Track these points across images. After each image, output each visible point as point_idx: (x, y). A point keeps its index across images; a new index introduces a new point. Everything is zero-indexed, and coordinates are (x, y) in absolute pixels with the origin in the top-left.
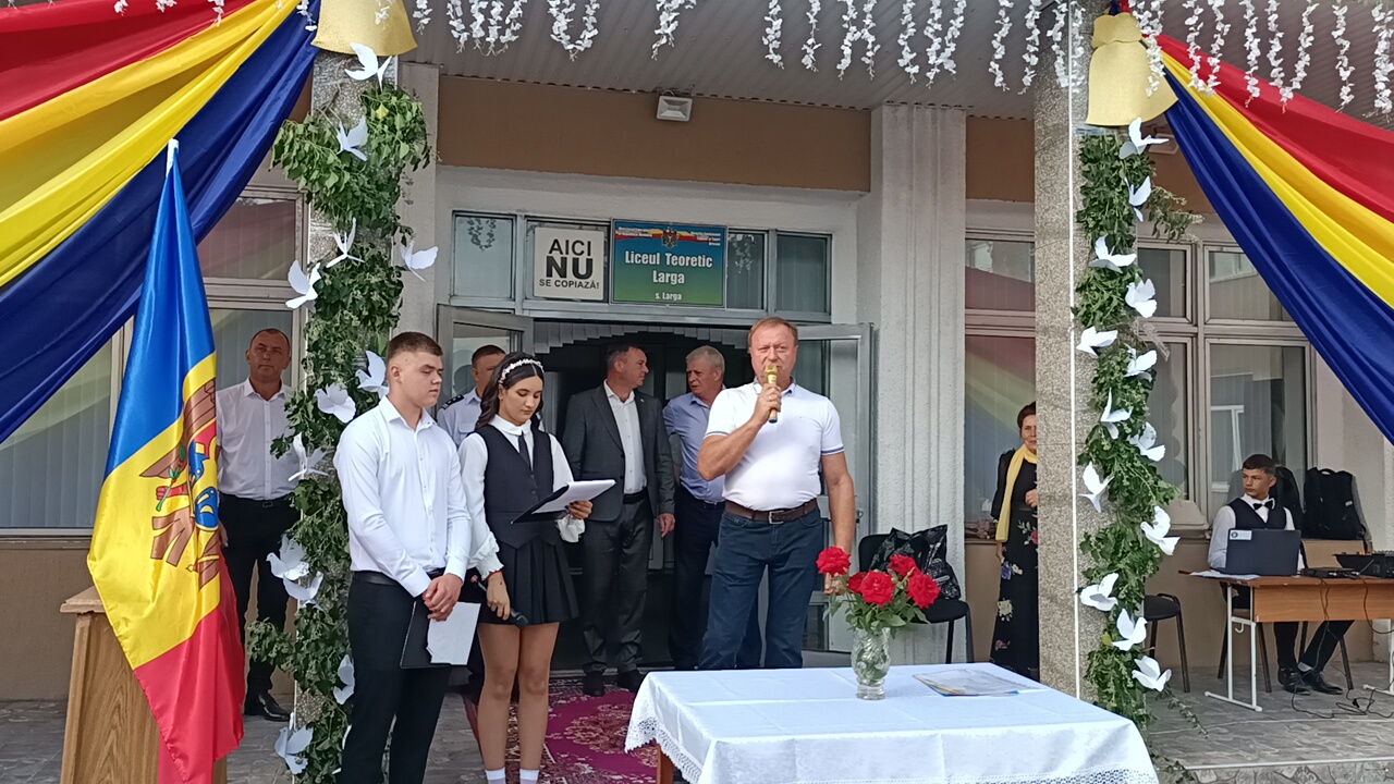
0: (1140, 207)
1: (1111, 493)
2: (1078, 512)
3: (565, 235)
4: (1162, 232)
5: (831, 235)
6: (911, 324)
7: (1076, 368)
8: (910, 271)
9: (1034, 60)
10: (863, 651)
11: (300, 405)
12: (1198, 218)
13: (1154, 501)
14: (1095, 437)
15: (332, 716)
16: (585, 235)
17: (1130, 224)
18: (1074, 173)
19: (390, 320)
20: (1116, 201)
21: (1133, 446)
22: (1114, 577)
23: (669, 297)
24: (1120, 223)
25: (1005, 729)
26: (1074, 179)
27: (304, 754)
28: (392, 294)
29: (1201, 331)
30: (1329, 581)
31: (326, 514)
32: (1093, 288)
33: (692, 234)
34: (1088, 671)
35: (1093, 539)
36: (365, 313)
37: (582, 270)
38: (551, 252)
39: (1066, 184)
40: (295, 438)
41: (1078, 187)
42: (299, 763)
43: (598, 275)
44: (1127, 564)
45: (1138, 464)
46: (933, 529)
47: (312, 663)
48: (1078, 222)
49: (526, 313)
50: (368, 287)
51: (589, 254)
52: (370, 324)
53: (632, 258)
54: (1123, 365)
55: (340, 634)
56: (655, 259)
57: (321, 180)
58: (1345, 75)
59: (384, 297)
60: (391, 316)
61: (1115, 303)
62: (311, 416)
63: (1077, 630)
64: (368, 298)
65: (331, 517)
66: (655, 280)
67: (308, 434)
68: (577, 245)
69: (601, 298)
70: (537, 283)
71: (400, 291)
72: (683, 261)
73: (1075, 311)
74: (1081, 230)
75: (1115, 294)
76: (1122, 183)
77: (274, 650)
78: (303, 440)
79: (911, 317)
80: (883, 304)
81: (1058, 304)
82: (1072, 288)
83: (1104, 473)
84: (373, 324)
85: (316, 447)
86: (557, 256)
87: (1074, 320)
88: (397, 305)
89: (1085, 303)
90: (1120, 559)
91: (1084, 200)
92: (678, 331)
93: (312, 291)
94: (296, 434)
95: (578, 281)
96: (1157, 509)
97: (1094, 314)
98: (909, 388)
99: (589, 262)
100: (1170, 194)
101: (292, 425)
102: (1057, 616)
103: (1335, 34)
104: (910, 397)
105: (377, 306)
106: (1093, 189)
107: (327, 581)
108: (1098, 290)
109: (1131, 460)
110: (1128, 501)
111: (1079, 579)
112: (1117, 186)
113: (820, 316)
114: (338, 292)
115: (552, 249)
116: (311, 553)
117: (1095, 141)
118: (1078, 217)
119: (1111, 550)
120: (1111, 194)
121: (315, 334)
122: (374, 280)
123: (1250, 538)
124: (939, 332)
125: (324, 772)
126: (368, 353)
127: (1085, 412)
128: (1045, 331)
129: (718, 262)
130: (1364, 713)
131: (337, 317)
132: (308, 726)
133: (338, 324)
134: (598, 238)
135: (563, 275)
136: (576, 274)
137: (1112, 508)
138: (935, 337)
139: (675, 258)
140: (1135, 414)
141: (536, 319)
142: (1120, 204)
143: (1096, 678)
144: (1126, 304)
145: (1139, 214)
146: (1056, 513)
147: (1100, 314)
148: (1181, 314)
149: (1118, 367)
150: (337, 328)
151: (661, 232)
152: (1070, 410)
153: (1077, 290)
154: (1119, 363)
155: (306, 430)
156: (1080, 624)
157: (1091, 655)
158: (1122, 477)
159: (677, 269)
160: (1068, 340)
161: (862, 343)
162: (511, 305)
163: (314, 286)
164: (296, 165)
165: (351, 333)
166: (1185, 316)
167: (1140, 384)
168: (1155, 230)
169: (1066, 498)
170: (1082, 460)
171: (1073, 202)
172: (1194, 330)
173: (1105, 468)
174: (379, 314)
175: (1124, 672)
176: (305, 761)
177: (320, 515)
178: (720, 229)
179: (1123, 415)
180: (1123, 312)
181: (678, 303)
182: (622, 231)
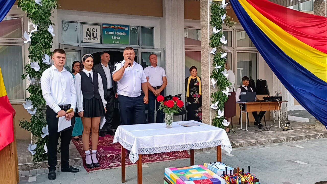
0: (223, 20)
1: (217, 84)
2: (210, 88)
3: (90, 27)
4: (228, 26)
5: (154, 28)
6: (173, 48)
7: (210, 57)
8: (172, 36)
10: (167, 118)
11: (28, 67)
12: (236, 23)
13: (226, 86)
14: (214, 72)
15: (41, 141)
16: (95, 27)
17: (221, 24)
18: (209, 12)
19: (50, 46)
20: (218, 19)
21: (222, 74)
22: (218, 102)
23: (116, 42)
24: (219, 23)
25: (198, 132)
26: (209, 14)
27: (35, 150)
28: (50, 40)
29: (235, 49)
30: (262, 103)
31: (37, 93)
32: (213, 39)
33: (121, 27)
34: (213, 123)
35: (213, 94)
36: (44, 44)
37: (95, 36)
38: (87, 31)
39: (207, 15)
40: (27, 75)
41: (210, 15)
42: (34, 152)
43: (99, 37)
44: (221, 99)
45: (223, 78)
46: (178, 95)
47: (36, 129)
48: (210, 23)
49: (81, 46)
50: (44, 38)
51: (96, 32)
52: (45, 47)
53: (107, 33)
54: (220, 55)
55: (42, 122)
56: (112, 33)
57: (30, 11)
59: (48, 40)
60: (50, 45)
61: (218, 42)
62: (31, 70)
63: (210, 114)
64: (44, 40)
65: (38, 94)
66: (113, 38)
67: (31, 74)
68: (93, 29)
69: (100, 43)
70: (84, 39)
71: (52, 39)
72: (119, 33)
73: (210, 44)
74: (211, 25)
75: (218, 40)
76: (220, 15)
77: (26, 126)
78: (29, 75)
79: (173, 47)
80: (166, 44)
81: (206, 42)
82: (209, 39)
83: (216, 80)
84: (46, 47)
85: (33, 77)
87: (209, 46)
88: (52, 42)
89: (212, 42)
90: (219, 98)
91: (211, 19)
92: (118, 51)
93: (30, 39)
94: (28, 74)
95: (94, 38)
96: (227, 87)
97: (214, 44)
98: (173, 63)
99: (97, 34)
100: (230, 17)
101: (27, 72)
102: (206, 112)
104: (173, 65)
105: (47, 43)
106: (213, 16)
107: (37, 110)
108: (214, 39)
109: (222, 77)
110: (221, 86)
111: (211, 103)
112: (218, 15)
113: (152, 47)
114: (37, 39)
115: (87, 30)
116: (34, 103)
117: (214, 5)
118: (210, 22)
119: (217, 96)
120: (217, 17)
121: (31, 49)
122: (46, 36)
123: (245, 94)
124: (179, 50)
125: (40, 154)
126: (45, 54)
127: (212, 66)
128: (203, 48)
129: (128, 34)
130: (268, 130)
131: (37, 45)
132: (35, 144)
133: (37, 47)
134: (98, 28)
135: (90, 37)
137: (217, 88)
138: (178, 51)
139: (117, 33)
140: (222, 66)
141: (84, 48)
142: (219, 19)
143: (214, 124)
144: (220, 42)
145: (223, 22)
146: (206, 89)
147: (215, 44)
148: (231, 46)
149: (219, 56)
150: (37, 48)
151: (114, 26)
152: (209, 66)
153: (210, 39)
154: (219, 55)
155: (30, 73)
156: (211, 113)
157: (213, 119)
158: (220, 81)
159: (118, 36)
160: (208, 50)
161: (162, 53)
162: (77, 44)
163: (30, 38)
164: (24, 7)
165: (41, 49)
166: (232, 46)
167: (223, 60)
168: (226, 25)
169: (208, 85)
170: (211, 77)
171: (209, 19)
172: (234, 49)
173: (216, 79)
174: (47, 45)
175: (220, 123)
176: (35, 152)
177: (35, 94)
178: (128, 26)
179: (220, 67)
180: (220, 44)
181: (118, 44)
182: (104, 26)
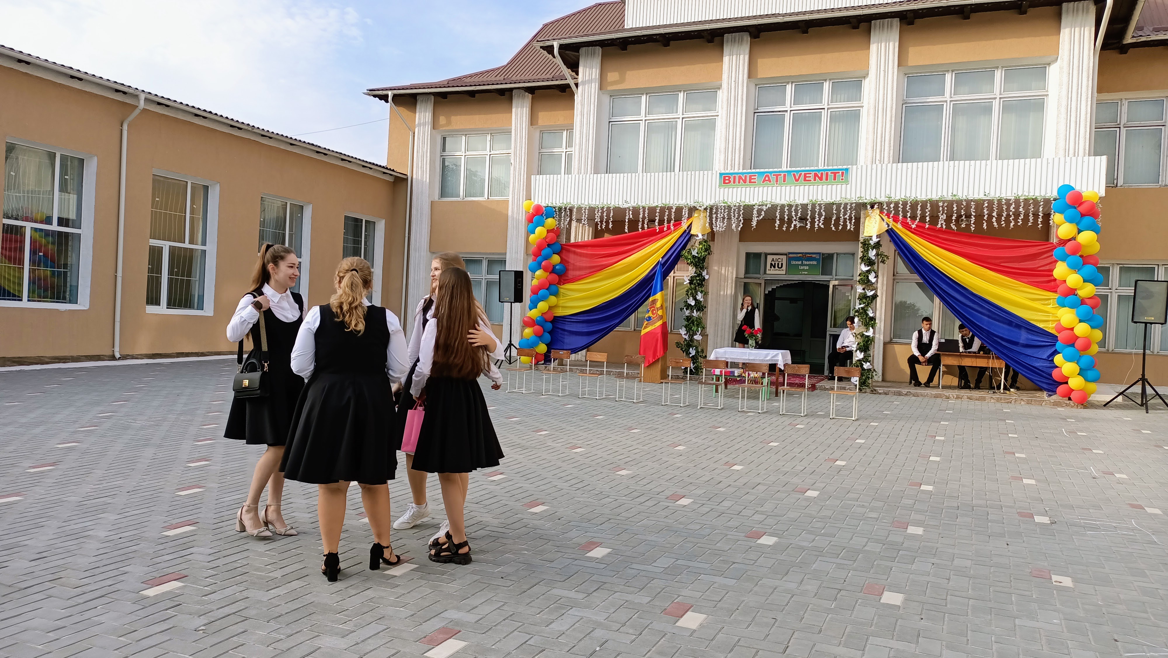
3: (775, 257)
9: (842, 224)
16: (781, 257)
18: (861, 248)
23: (803, 273)
33: (811, 255)
36: (697, 285)
37: (780, 266)
43: (784, 267)
50: (697, 280)
51: (782, 262)
52: (698, 287)
53: (794, 263)
55: (691, 344)
56: (800, 263)
58: (927, 221)
59: (701, 282)
64: (697, 282)
66: (800, 269)
68: (779, 260)
69: (784, 274)
70: (767, 270)
72: (808, 263)
75: (864, 277)
78: (686, 308)
86: (773, 263)
91: (862, 254)
95: (779, 269)
99: (782, 264)
103: (927, 210)
109: (864, 316)
115: (772, 261)
117: (866, 241)
122: (698, 278)
129: (818, 263)
131: (691, 286)
134: (784, 258)
135: (774, 267)
136: (778, 267)
139: (805, 262)
140: (866, 305)
141: (765, 280)
144: (869, 279)
151: (802, 255)
159: (806, 265)
162: (760, 276)
167: (868, 298)
177: (689, 322)
178: (819, 253)
179: (862, 306)
181: (806, 274)
182: (791, 255)
